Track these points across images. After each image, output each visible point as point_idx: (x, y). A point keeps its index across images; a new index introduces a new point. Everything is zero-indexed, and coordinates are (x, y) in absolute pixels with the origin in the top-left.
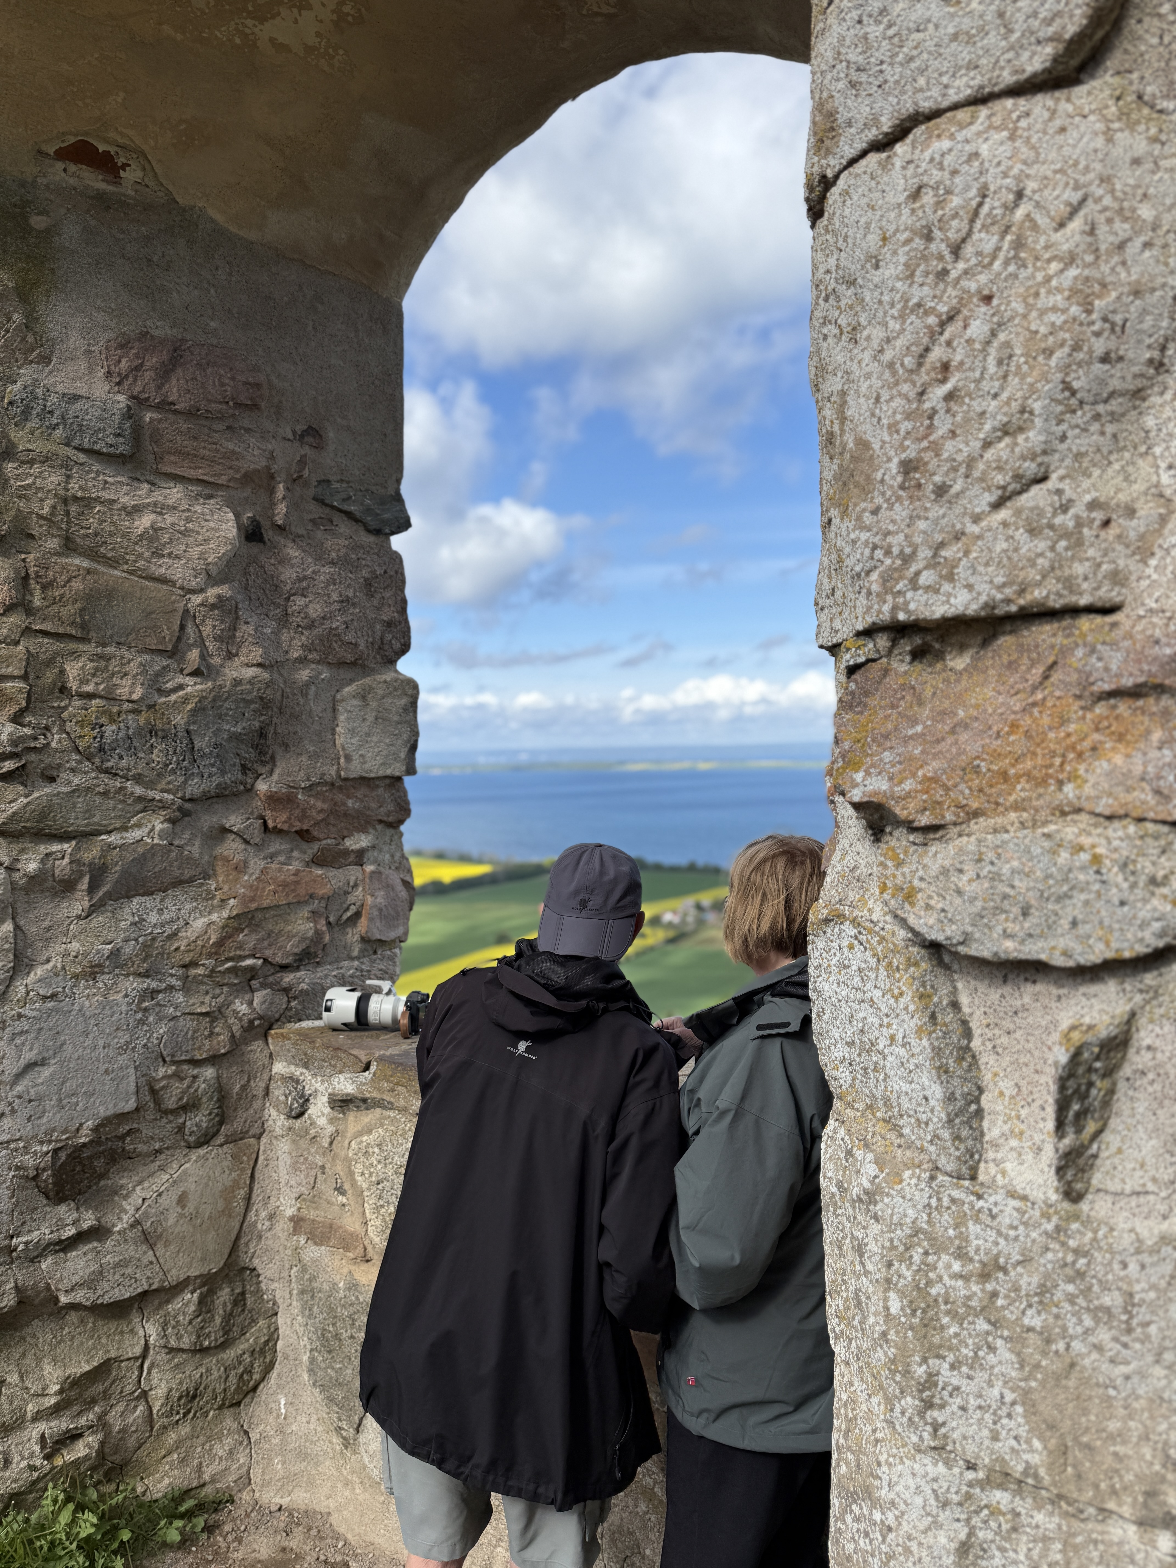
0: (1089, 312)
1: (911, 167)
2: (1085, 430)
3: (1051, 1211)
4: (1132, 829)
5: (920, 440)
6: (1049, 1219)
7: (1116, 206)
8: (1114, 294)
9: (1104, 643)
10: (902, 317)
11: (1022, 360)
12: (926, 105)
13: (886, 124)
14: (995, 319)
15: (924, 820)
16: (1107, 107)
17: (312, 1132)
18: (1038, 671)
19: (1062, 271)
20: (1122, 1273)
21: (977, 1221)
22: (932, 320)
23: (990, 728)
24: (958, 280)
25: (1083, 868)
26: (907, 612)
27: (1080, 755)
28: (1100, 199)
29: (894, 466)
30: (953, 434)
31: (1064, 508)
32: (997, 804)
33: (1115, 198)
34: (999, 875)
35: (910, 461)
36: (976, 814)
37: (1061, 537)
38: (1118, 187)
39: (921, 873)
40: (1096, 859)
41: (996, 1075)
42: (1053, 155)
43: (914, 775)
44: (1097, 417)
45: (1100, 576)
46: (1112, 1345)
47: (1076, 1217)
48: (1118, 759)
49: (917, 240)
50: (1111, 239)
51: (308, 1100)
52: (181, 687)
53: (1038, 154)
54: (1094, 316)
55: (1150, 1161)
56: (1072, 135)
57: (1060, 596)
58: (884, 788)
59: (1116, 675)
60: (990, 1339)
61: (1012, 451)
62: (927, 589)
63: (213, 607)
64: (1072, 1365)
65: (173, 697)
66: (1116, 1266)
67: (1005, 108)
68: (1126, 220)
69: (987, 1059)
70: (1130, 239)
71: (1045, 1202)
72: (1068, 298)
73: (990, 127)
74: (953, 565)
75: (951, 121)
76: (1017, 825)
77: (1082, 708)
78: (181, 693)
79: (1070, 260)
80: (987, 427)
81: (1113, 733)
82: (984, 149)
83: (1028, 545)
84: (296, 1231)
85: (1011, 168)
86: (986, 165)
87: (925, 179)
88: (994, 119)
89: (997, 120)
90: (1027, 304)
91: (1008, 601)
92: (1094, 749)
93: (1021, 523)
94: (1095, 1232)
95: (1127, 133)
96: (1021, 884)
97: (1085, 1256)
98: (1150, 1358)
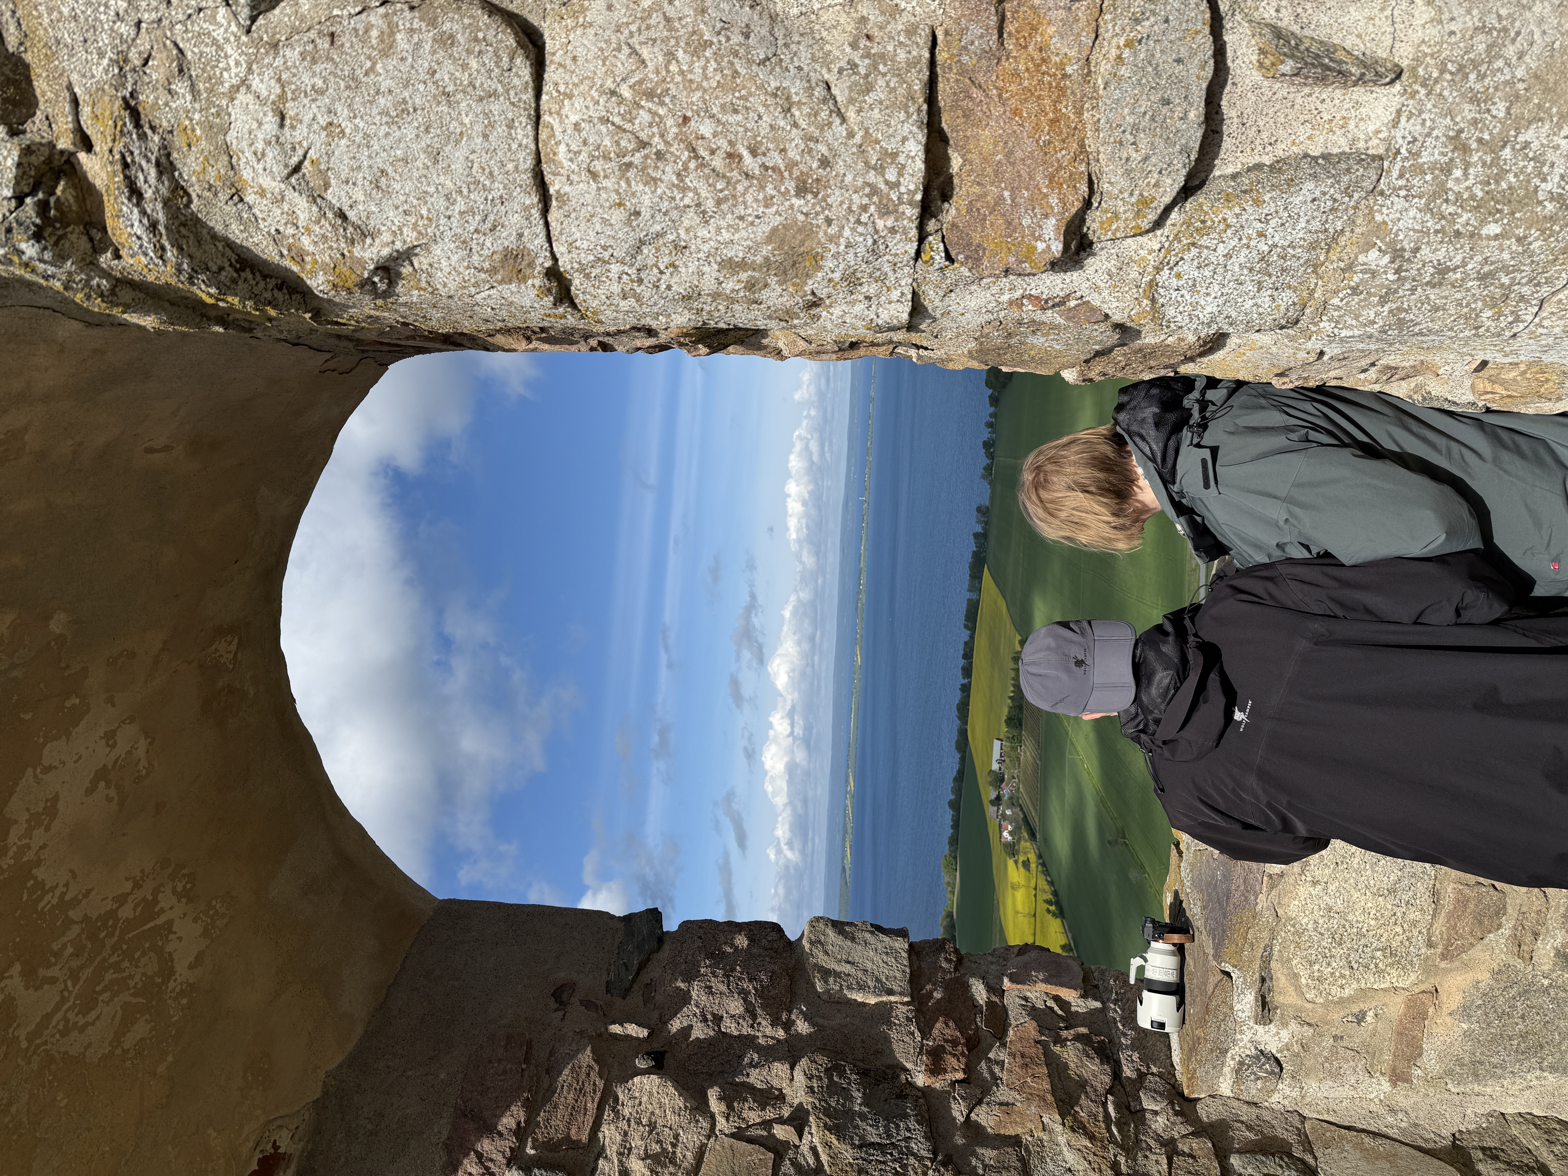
0: (712, 43)
1: (572, 177)
2: (795, 54)
3: (1409, 90)
4: (1108, 17)
5: (783, 177)
6: (1417, 92)
7: (638, 22)
8: (702, 26)
9: (960, 41)
10: (684, 190)
11: (737, 94)
12: (530, 163)
13: (534, 199)
14: (702, 114)
15: (1084, 188)
16: (567, 26)
17: (1296, 1048)
18: (975, 93)
19: (678, 62)
20: (1459, 35)
21: (1418, 154)
22: (692, 165)
23: (1015, 132)
24: (667, 143)
25: (1135, 55)
26: (915, 192)
27: (1044, 60)
28: (631, 33)
29: (797, 202)
30: (783, 151)
31: (853, 66)
32: (1076, 128)
33: (634, 22)
34: (1135, 124)
35: (797, 187)
36: (1082, 145)
37: (876, 68)
38: (625, 20)
39: (1126, 195)
40: (1129, 44)
41: (1294, 143)
42: (591, 67)
43: (1046, 196)
44: (786, 45)
45: (909, 42)
46: (1518, 45)
47: (1413, 69)
48: (1051, 30)
49: (629, 174)
50: (661, 26)
51: (1261, 1052)
52: (814, 1150)
53: (588, 78)
54: (715, 40)
55: (1367, 12)
56: (580, 52)
57: (920, 71)
58: (1054, 221)
59: (987, 30)
60: (1518, 147)
61: (804, 104)
62: (900, 174)
63: (730, 1107)
64: (1536, 77)
65: (824, 1158)
66: (1453, 39)
67: (548, 101)
68: (650, 16)
69: (1280, 151)
70: (664, 13)
71: (1402, 95)
72: (699, 58)
73: (558, 113)
74: (885, 153)
75: (546, 144)
76: (1094, 113)
77: (1008, 59)
78: (820, 1149)
79: (670, 56)
80: (782, 123)
81: (1030, 34)
82: (574, 118)
83: (879, 93)
84: (1407, 1080)
85: (592, 98)
86: (585, 117)
87: (584, 166)
88: (553, 110)
89: (555, 107)
90: (697, 89)
91: (919, 110)
92: (1041, 50)
93: (861, 98)
94: (1426, 55)
95: (588, 13)
96: (1144, 105)
97: (1446, 65)
98: (1528, 14)
